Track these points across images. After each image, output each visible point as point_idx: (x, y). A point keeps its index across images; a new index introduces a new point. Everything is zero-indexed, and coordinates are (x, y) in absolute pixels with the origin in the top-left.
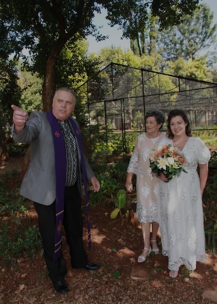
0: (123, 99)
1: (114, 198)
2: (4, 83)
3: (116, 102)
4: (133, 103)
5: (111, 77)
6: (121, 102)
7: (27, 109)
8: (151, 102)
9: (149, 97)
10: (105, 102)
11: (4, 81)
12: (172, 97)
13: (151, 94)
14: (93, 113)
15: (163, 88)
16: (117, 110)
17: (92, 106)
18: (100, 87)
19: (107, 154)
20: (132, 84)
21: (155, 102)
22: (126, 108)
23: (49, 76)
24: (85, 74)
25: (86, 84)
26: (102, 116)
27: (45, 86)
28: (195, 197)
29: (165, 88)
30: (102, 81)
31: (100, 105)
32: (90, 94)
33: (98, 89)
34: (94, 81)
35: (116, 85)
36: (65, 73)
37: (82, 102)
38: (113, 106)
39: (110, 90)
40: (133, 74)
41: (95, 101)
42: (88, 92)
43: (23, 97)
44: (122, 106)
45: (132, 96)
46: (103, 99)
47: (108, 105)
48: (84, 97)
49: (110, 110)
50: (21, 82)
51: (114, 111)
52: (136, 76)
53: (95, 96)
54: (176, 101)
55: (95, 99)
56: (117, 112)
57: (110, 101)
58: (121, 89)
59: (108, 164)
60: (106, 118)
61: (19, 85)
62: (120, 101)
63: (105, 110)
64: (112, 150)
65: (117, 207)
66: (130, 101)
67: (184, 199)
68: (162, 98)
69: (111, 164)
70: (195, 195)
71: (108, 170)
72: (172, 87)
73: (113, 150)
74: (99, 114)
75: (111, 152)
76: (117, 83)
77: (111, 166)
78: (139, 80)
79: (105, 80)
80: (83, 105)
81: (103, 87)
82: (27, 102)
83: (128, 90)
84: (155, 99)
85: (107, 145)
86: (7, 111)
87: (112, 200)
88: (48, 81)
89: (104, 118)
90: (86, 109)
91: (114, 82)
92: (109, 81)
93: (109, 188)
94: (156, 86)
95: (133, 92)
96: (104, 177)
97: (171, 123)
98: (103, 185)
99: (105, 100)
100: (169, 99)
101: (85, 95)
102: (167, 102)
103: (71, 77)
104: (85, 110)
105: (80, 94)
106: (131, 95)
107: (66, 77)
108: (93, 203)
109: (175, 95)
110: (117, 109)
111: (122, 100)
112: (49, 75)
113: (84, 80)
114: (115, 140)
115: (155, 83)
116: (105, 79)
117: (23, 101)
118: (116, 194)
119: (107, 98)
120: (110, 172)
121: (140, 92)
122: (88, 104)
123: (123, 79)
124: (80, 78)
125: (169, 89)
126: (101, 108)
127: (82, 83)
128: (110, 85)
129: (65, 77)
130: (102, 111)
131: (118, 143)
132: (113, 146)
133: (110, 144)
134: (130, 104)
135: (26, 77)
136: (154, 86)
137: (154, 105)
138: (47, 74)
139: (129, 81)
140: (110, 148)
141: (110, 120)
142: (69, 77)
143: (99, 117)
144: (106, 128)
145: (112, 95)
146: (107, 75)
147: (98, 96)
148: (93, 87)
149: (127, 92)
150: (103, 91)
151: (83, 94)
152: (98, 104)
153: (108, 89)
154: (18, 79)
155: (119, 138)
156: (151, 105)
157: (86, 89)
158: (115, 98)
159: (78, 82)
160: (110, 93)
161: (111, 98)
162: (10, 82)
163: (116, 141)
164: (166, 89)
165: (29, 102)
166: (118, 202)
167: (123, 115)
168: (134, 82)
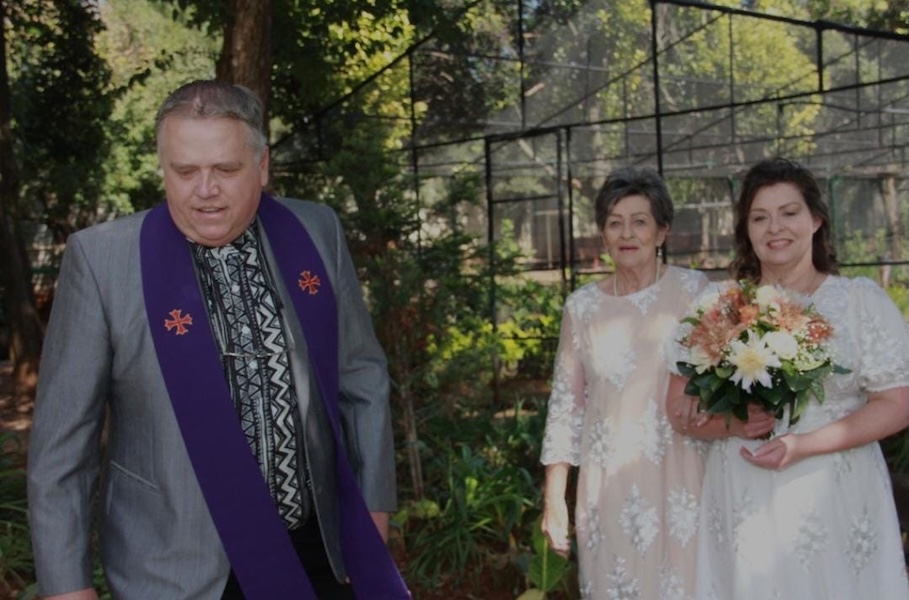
0: (568, 128)
1: (521, 551)
2: (32, 42)
3: (537, 140)
4: (614, 146)
5: (517, 29)
6: (559, 141)
7: (136, 165)
8: (697, 141)
9: (688, 119)
10: (489, 140)
11: (35, 33)
12: (798, 117)
13: (694, 103)
14: (433, 191)
15: (755, 76)
16: (543, 181)
17: (431, 159)
18: (467, 75)
19: (496, 371)
20: (612, 61)
21: (714, 142)
22: (582, 171)
23: (246, 25)
24: (402, 17)
25: (405, 61)
26: (472, 199)
27: (230, 67)
28: (865, 537)
29: (766, 74)
30: (475, 46)
31: (464, 158)
32: (421, 107)
33: (458, 86)
34: (439, 48)
35: (539, 67)
36: (316, 12)
37: (386, 137)
38: (523, 161)
39: (511, 84)
40: (616, 13)
41: (443, 138)
42: (415, 96)
43: (119, 112)
44: (564, 158)
45: (610, 114)
46: (481, 127)
47: (502, 155)
48: (397, 117)
49: (507, 179)
50: (110, 43)
51: (529, 184)
52: (629, 27)
53: (442, 114)
54: (816, 137)
55: (445, 126)
56: (541, 190)
57: (510, 138)
58: (562, 85)
59: (499, 415)
60: (490, 213)
61: (102, 55)
62: (552, 137)
63: (489, 178)
64: (514, 353)
65: (533, 586)
66: (599, 140)
67: (808, 547)
68: (745, 124)
69: (510, 413)
70: (864, 528)
71: (495, 438)
72: (797, 69)
73: (520, 354)
74: (460, 192)
75: (513, 366)
76: (540, 56)
77: (512, 423)
78: (639, 41)
79: (490, 43)
80: (392, 151)
81: (481, 72)
82: (140, 138)
83: (588, 87)
84: (716, 130)
85: (495, 330)
86: (43, 174)
87: (514, 559)
88: (245, 48)
89: (481, 217)
90: (404, 172)
91: (528, 52)
92: (507, 49)
93: (499, 511)
94: (719, 66)
95: (612, 98)
96: (480, 463)
97: (754, 214)
98: (476, 497)
99: (488, 132)
100: (780, 126)
101: (401, 112)
102: (768, 140)
103: (339, 31)
104: (399, 178)
105: (376, 105)
106: (603, 110)
107: (320, 29)
108: (430, 572)
109: (809, 108)
110: (540, 173)
111: (563, 131)
112: (249, 22)
113: (398, 42)
114: (530, 309)
115: (718, 56)
116: (486, 39)
117: (119, 128)
118: (529, 534)
119: (496, 123)
120: (505, 447)
121: (645, 97)
122: (414, 150)
123: (572, 39)
124: (377, 36)
125: (783, 80)
126: (472, 169)
127: (388, 56)
128: (509, 65)
129: (314, 30)
130: (475, 178)
131: (541, 326)
132: (522, 334)
133: (506, 328)
134: (598, 150)
135: (135, 24)
136: (708, 66)
137: (712, 153)
138: (241, 15)
139: (597, 46)
140: (510, 344)
141: (508, 224)
142: (333, 27)
143: (460, 208)
144: (488, 253)
145: (518, 111)
146: (496, 18)
147: (459, 112)
148: (436, 73)
149: (588, 97)
150: (479, 91)
151: (393, 107)
152: (457, 152)
153: (500, 83)
154: (100, 27)
155: (546, 304)
156: (697, 153)
157: (405, 85)
158: (530, 125)
159: (370, 52)
160: (512, 100)
161: (513, 124)
162: (59, 41)
163: (532, 317)
164: (769, 81)
165: (146, 134)
166: (538, 563)
167: (567, 201)
168: (622, 50)
